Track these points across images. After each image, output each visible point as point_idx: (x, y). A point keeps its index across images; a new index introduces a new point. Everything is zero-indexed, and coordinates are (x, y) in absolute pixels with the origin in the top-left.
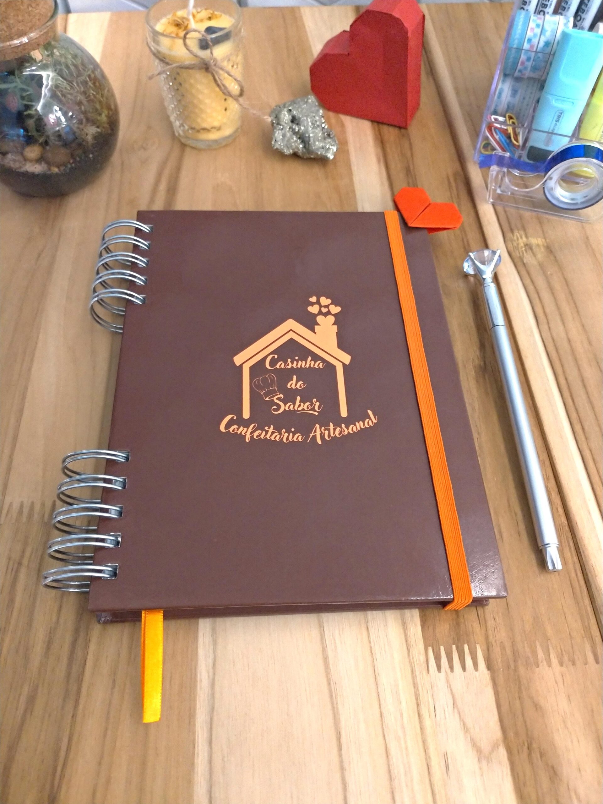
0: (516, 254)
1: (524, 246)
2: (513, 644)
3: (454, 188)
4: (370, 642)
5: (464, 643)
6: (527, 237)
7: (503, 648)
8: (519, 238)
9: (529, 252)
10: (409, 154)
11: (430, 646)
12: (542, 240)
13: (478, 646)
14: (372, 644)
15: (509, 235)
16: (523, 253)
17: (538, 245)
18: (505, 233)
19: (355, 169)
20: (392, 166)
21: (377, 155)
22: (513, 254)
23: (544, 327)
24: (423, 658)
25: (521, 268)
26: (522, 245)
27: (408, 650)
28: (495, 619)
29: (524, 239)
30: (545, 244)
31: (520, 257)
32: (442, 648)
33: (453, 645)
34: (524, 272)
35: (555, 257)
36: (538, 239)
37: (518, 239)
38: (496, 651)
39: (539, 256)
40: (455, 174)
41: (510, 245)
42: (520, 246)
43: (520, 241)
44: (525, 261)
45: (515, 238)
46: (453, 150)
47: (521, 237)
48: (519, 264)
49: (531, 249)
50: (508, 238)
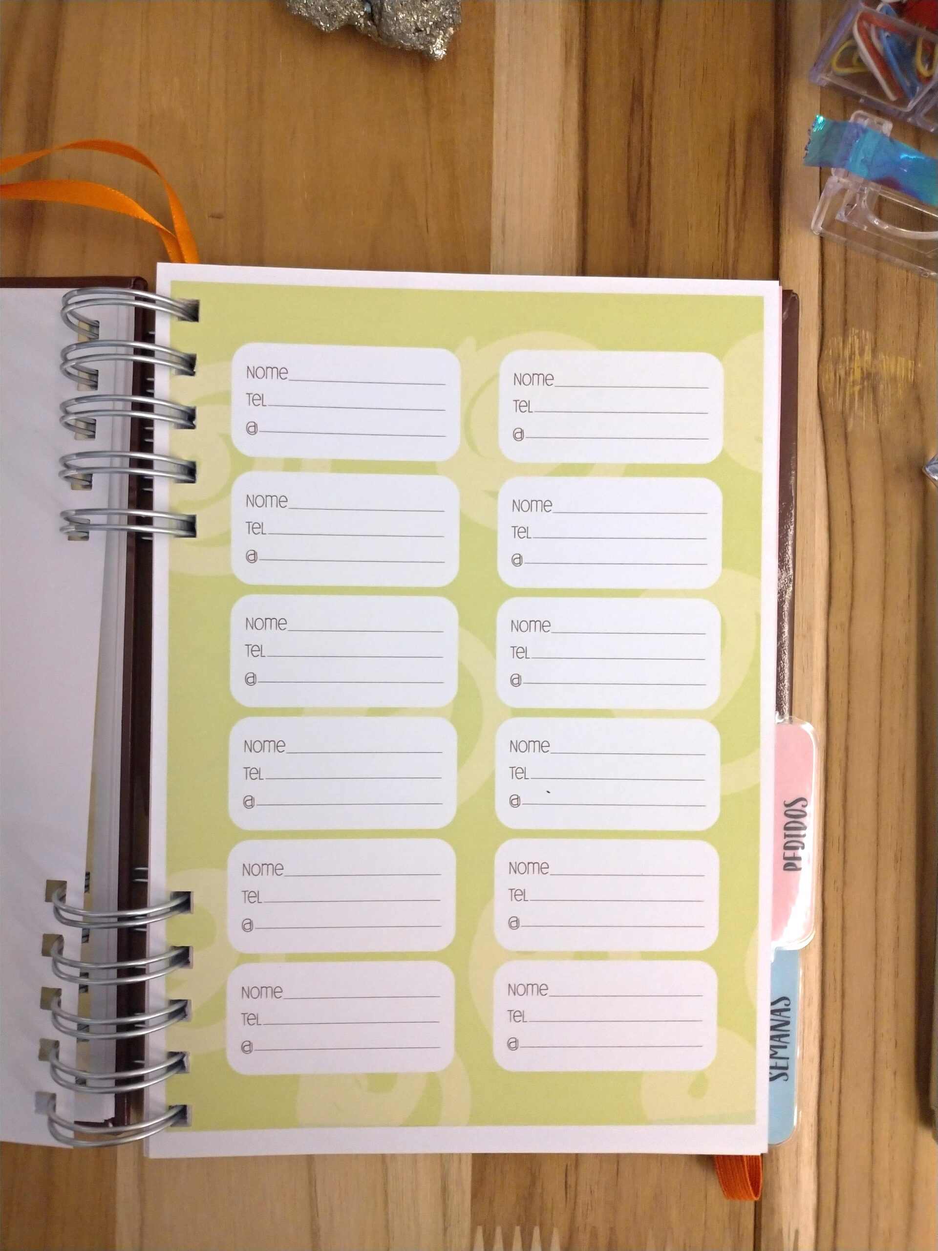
0: (834, 404)
1: (859, 380)
2: (612, 1230)
3: (739, 172)
4: (387, 1214)
5: (536, 1225)
6: (874, 351)
7: (594, 1235)
8: (857, 352)
9: (868, 397)
10: (650, 35)
11: (480, 1225)
12: (907, 362)
13: (555, 1231)
14: (390, 1216)
15: (835, 341)
16: (852, 401)
17: (894, 379)
18: (828, 334)
19: (501, 78)
20: (598, 81)
21: (566, 30)
22: (829, 401)
23: (840, 616)
24: (465, 1242)
25: (836, 448)
26: (858, 375)
27: (445, 1230)
28: (593, 1192)
29: (868, 357)
30: (911, 377)
31: (843, 413)
32: (499, 1230)
33: (518, 1225)
34: (838, 460)
35: (922, 419)
36: (899, 358)
37: (852, 354)
38: (583, 1238)
39: (887, 413)
40: (755, 119)
41: (829, 376)
42: (851, 378)
43: (856, 364)
44: (850, 427)
45: (847, 353)
46: (767, 29)
47: (862, 354)
48: (835, 433)
49: (874, 390)
50: (829, 352)
